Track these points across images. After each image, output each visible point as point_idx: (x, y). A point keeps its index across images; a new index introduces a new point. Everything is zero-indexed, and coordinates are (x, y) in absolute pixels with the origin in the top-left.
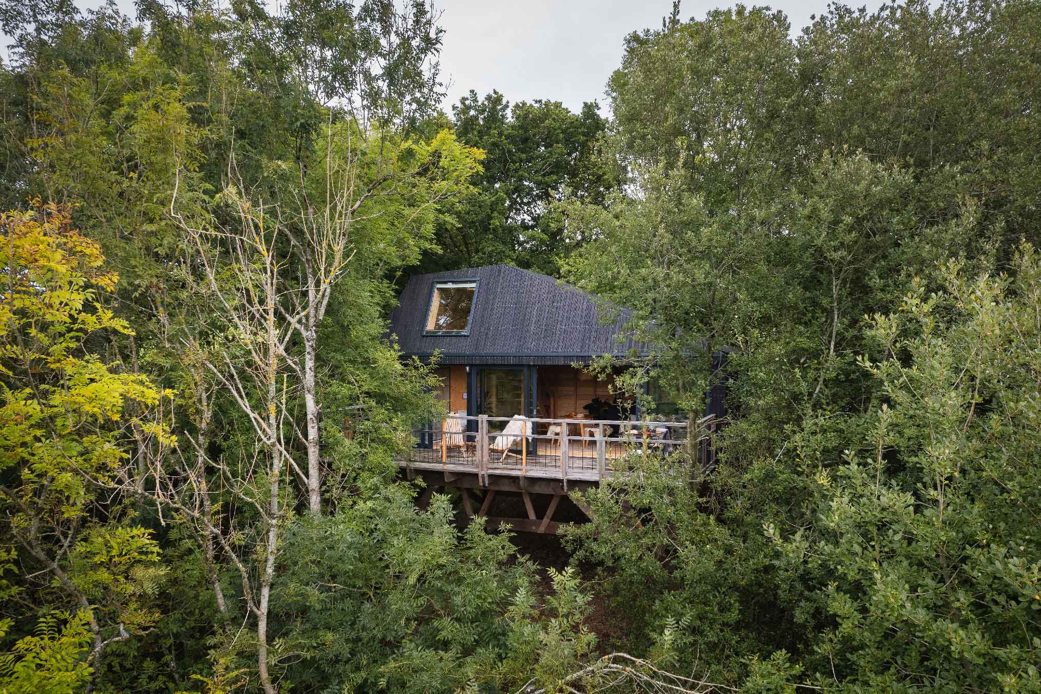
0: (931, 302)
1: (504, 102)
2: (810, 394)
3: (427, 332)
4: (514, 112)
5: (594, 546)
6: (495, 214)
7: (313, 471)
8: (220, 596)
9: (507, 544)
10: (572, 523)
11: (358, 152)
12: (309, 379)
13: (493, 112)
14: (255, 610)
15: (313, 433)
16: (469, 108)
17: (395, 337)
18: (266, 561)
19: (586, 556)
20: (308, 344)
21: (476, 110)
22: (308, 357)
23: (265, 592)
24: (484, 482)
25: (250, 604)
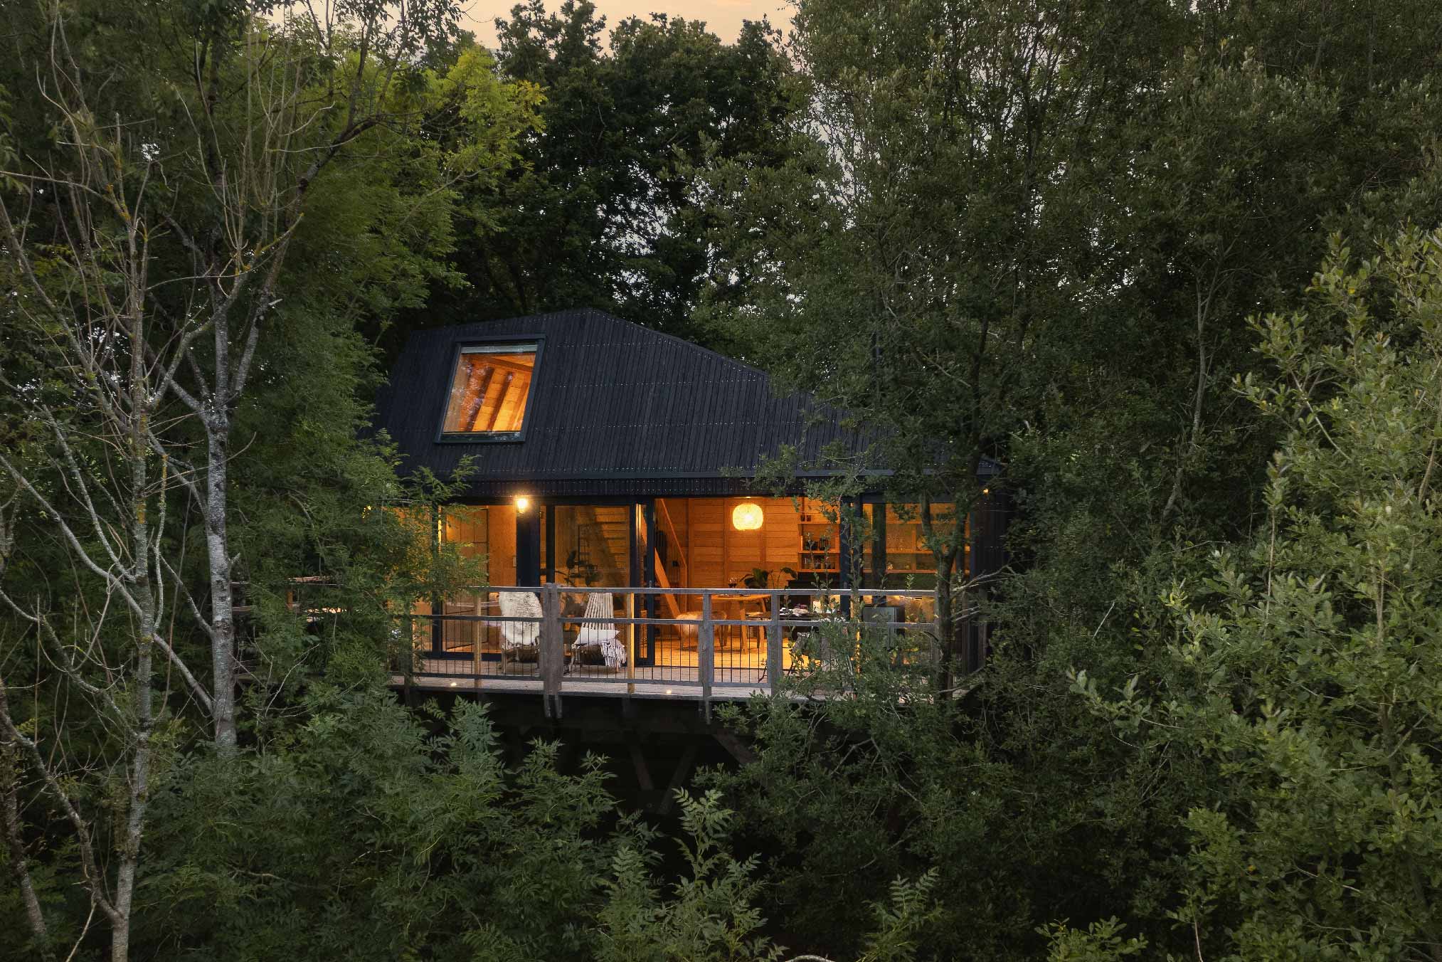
0: (1363, 274)
1: (596, 17)
2: (1156, 511)
3: (445, 437)
4: (615, 37)
5: (763, 803)
6: (573, 226)
7: (222, 683)
8: (34, 903)
9: (600, 791)
10: (720, 766)
11: (315, 66)
12: (215, 505)
13: (575, 32)
14: (107, 908)
15: (222, 611)
16: (526, 24)
17: (385, 434)
18: (128, 811)
19: (747, 825)
20: (212, 440)
21: (540, 28)
22: (213, 463)
23: (127, 873)
24: (553, 710)
25: (96, 894)
